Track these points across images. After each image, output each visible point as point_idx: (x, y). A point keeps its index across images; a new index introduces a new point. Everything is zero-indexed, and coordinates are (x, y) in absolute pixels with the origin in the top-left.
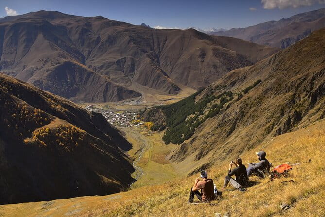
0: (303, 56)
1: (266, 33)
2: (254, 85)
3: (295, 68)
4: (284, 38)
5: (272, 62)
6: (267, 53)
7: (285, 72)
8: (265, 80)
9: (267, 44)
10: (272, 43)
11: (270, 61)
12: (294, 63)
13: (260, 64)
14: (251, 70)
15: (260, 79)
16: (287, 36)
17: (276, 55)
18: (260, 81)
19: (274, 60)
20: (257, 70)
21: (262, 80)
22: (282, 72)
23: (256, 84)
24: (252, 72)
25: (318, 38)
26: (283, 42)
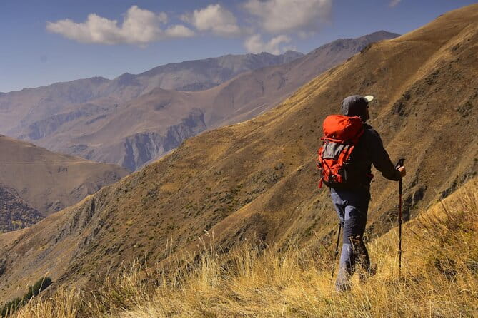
0: (158, 210)
1: (79, 115)
2: (28, 297)
3: (139, 246)
4: (130, 133)
5: (82, 221)
6: (80, 181)
7: (113, 258)
8: (61, 280)
9: (83, 147)
10: (95, 145)
11: (76, 219)
12: (137, 231)
13: (48, 226)
14: (21, 244)
15: (47, 274)
16: (140, 128)
17: (94, 200)
18: (47, 283)
19: (90, 216)
20: (40, 244)
21: (54, 280)
22: (106, 258)
23: (34, 292)
24: (23, 251)
25: (198, 158)
26: (127, 143)
